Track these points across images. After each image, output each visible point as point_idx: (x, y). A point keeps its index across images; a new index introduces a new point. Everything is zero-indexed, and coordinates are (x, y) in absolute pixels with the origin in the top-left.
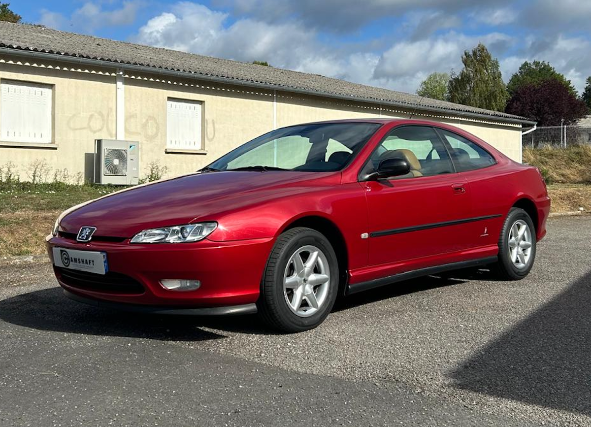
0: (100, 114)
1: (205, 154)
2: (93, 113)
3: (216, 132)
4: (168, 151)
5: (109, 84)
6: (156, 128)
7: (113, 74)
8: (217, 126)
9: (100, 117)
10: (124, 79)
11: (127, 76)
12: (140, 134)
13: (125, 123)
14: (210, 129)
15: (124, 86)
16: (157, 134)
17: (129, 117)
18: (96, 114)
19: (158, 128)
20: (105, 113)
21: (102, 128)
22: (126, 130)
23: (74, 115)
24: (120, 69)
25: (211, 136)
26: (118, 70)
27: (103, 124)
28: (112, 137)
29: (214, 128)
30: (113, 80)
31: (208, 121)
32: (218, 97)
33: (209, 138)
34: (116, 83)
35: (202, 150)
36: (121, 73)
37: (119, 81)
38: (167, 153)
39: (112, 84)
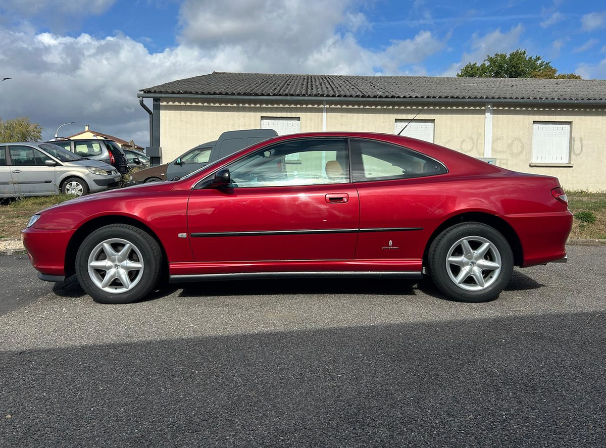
0: (471, 138)
1: (572, 167)
2: (464, 138)
3: (583, 148)
4: (532, 165)
5: (480, 115)
6: (521, 147)
7: (483, 108)
8: (585, 142)
9: (471, 141)
10: (492, 111)
11: (495, 108)
12: (506, 152)
13: (492, 144)
14: (577, 145)
15: (492, 115)
16: (522, 152)
17: (495, 140)
18: (468, 139)
19: (523, 147)
20: (475, 138)
21: (472, 149)
22: (493, 150)
23: (449, 141)
24: (488, 103)
25: (578, 152)
26: (487, 104)
27: (473, 147)
28: (480, 155)
29: (582, 144)
30: (483, 112)
31: (576, 139)
32: (586, 117)
33: (576, 153)
34: (485, 114)
35: (569, 163)
36: (489, 106)
37: (487, 113)
38: (531, 166)
39: (482, 115)
